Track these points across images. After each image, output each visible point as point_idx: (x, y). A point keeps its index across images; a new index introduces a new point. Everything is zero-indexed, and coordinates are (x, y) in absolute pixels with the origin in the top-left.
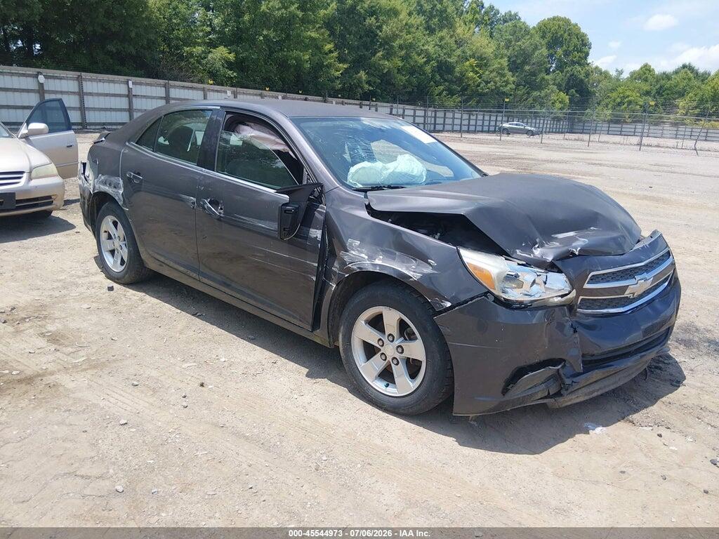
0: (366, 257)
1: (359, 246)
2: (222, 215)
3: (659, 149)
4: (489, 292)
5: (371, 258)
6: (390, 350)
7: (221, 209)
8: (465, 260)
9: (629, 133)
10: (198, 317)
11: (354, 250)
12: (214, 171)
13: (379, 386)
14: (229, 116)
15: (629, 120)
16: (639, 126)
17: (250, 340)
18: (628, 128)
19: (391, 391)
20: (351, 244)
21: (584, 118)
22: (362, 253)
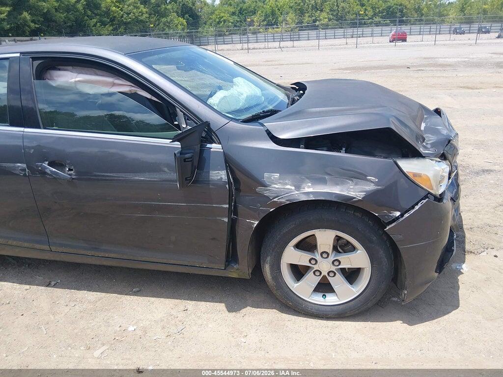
0: (293, 188)
1: (280, 179)
2: (74, 177)
3: (255, 51)
4: (429, 193)
5: (298, 188)
6: (325, 266)
7: (70, 170)
8: (405, 170)
9: (229, 43)
10: (55, 286)
11: (276, 184)
12: (39, 128)
13: (318, 299)
14: (37, 63)
15: (227, 33)
16: (234, 37)
17: (136, 294)
18: (228, 38)
19: (331, 300)
20: (269, 178)
21: (199, 35)
22: (287, 184)
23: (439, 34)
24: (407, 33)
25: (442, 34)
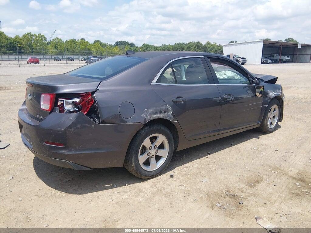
23: (46, 60)
24: (39, 59)
25: (47, 60)
